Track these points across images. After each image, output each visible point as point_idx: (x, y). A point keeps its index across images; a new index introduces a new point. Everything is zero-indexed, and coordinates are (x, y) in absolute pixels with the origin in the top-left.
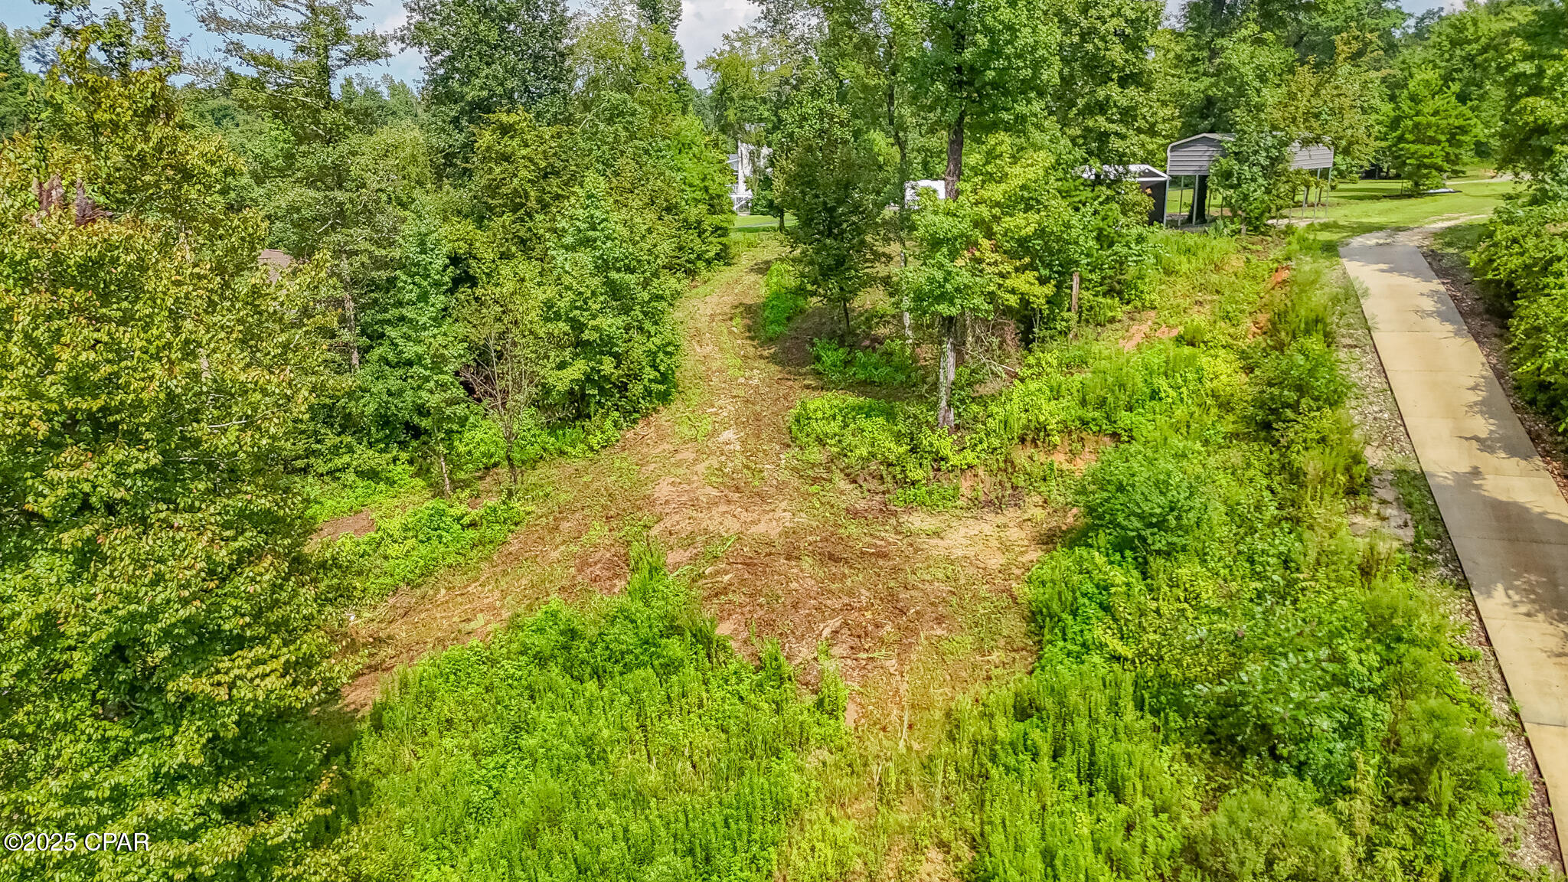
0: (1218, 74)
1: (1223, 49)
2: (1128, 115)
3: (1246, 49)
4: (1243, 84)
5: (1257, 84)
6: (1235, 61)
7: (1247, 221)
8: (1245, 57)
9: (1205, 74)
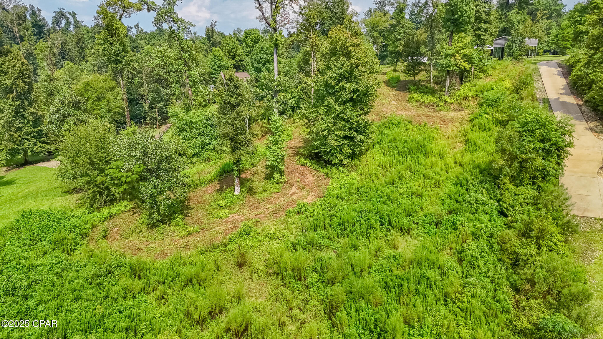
0: (507, 22)
1: (508, 15)
2: (486, 30)
3: (515, 15)
4: (514, 24)
5: (517, 24)
6: (512, 18)
7: (514, 58)
8: (514, 17)
9: (504, 22)
